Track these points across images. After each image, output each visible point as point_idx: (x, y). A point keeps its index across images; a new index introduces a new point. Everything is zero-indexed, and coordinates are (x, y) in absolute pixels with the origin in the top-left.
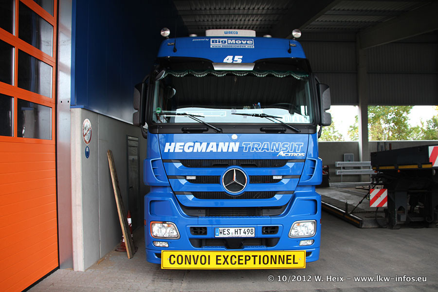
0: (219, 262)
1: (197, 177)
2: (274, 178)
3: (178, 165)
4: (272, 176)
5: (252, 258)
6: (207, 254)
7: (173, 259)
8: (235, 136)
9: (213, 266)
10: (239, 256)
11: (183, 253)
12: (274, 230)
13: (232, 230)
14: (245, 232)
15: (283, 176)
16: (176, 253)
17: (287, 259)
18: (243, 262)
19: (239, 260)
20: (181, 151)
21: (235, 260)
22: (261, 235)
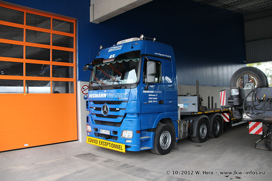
0: (100, 143)
1: (96, 108)
2: (117, 109)
3: (92, 103)
4: (116, 108)
5: (109, 144)
6: (97, 139)
7: (89, 140)
8: (105, 91)
9: (98, 145)
10: (105, 142)
11: (92, 138)
12: (115, 132)
13: (104, 131)
14: (107, 133)
15: (120, 109)
16: (90, 138)
17: (119, 147)
18: (106, 145)
19: (105, 144)
20: (92, 97)
21: (104, 144)
22: (112, 135)
